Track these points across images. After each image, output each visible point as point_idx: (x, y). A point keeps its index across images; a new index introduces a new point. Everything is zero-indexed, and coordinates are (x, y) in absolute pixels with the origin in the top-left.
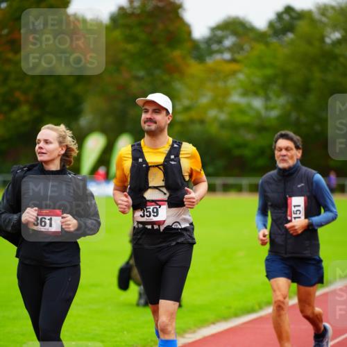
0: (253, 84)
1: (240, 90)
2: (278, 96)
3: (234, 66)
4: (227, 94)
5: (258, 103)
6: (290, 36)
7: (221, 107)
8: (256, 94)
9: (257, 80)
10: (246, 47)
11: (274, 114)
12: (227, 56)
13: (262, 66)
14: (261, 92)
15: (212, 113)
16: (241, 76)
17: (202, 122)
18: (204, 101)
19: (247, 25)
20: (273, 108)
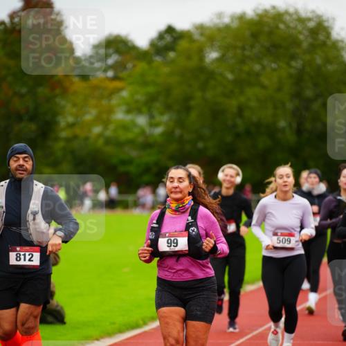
0: (137, 101)
1: (124, 108)
2: (162, 114)
3: (117, 84)
4: (110, 111)
5: (142, 120)
6: (172, 55)
7: (106, 123)
8: (139, 111)
9: (140, 97)
10: (129, 65)
11: (159, 130)
12: (110, 74)
13: (145, 83)
14: (144, 109)
15: (97, 130)
16: (125, 94)
17: (87, 139)
18: (88, 117)
19: (130, 44)
20: (157, 125)
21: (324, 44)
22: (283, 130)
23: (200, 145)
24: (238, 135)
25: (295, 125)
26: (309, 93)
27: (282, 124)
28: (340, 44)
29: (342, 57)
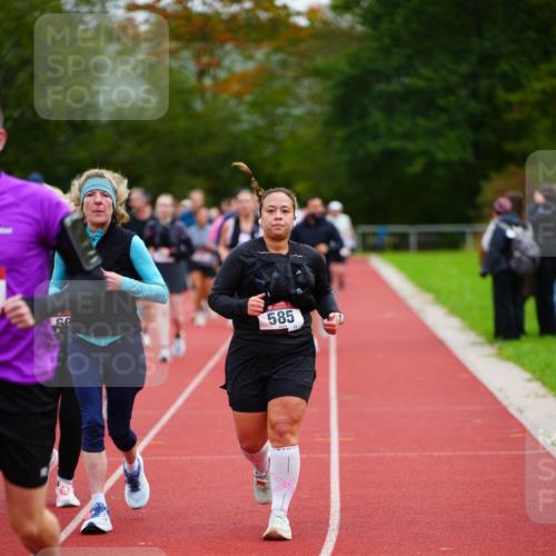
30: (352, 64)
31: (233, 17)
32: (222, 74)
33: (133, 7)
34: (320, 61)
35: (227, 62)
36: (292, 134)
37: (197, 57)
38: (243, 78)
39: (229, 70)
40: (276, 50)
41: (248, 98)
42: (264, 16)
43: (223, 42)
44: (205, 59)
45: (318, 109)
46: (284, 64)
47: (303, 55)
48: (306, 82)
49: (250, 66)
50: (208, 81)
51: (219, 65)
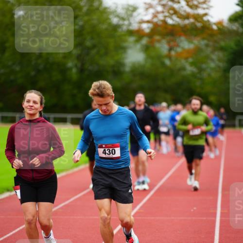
21: (98, 9)
22: (70, 69)
23: (12, 77)
24: (39, 71)
25: (79, 65)
26: (88, 43)
27: (70, 64)
28: (109, 10)
29: (110, 19)
30: (237, 45)
31: (185, 26)
32: (179, 50)
33: (142, 22)
34: (223, 44)
35: (182, 45)
36: (209, 75)
37: (168, 43)
38: (188, 51)
39: (183, 48)
40: (203, 39)
41: (190, 60)
42: (199, 25)
43: (180, 35)
44: (172, 44)
45: (221, 64)
46: (207, 45)
47: (215, 42)
48: (216, 53)
49: (192, 46)
50: (173, 53)
51: (178, 46)
